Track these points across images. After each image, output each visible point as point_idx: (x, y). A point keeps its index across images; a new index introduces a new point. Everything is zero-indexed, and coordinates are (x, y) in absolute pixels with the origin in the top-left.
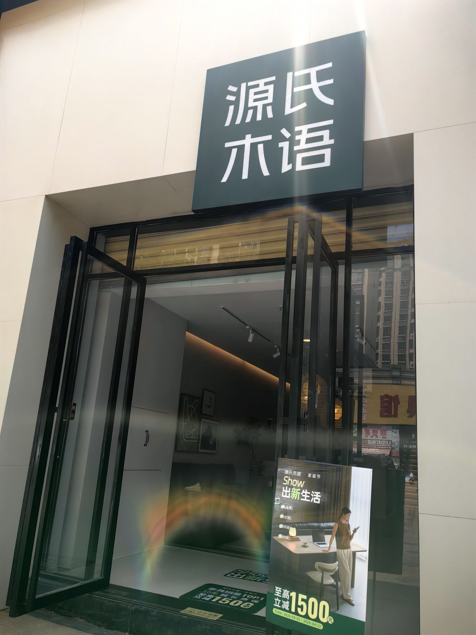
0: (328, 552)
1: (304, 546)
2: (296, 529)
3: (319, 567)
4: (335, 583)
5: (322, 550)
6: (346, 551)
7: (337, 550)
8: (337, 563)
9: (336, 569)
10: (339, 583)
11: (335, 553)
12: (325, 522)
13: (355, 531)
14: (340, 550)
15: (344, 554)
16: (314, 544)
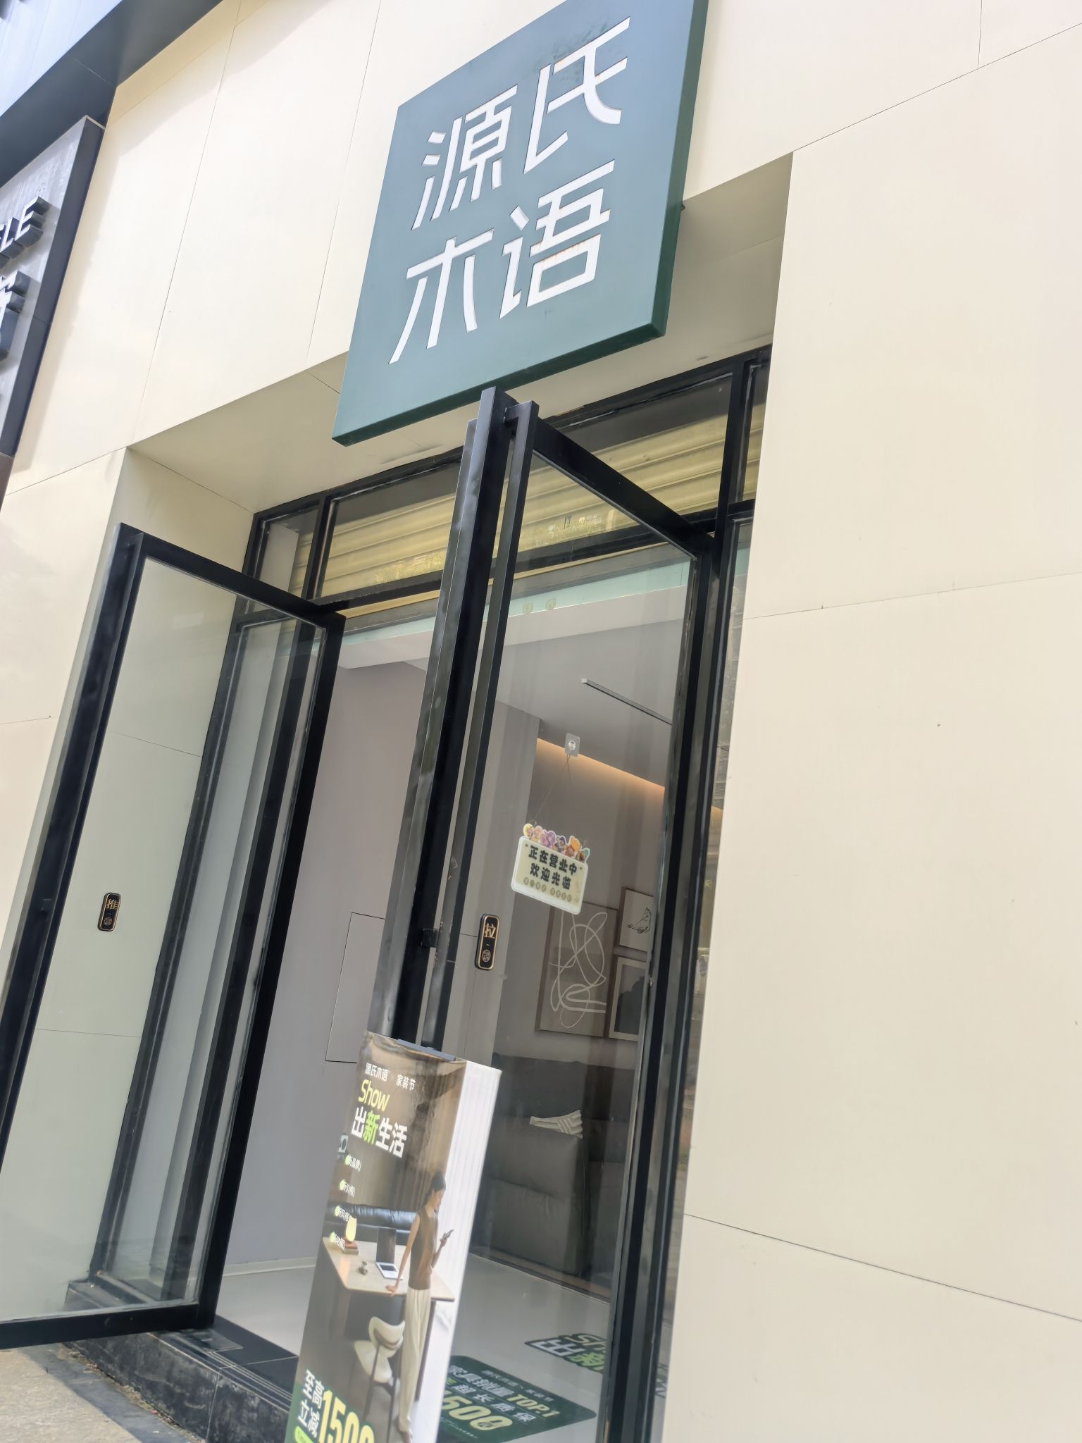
0: (394, 1294)
1: (362, 1271)
2: (358, 1222)
3: (376, 1332)
4: (391, 1383)
5: (385, 1285)
6: (421, 1292)
7: (409, 1291)
8: (403, 1325)
9: (398, 1342)
10: (398, 1382)
11: (404, 1297)
12: (402, 1210)
13: (443, 1242)
14: (413, 1290)
15: (418, 1300)
16: (376, 1265)
